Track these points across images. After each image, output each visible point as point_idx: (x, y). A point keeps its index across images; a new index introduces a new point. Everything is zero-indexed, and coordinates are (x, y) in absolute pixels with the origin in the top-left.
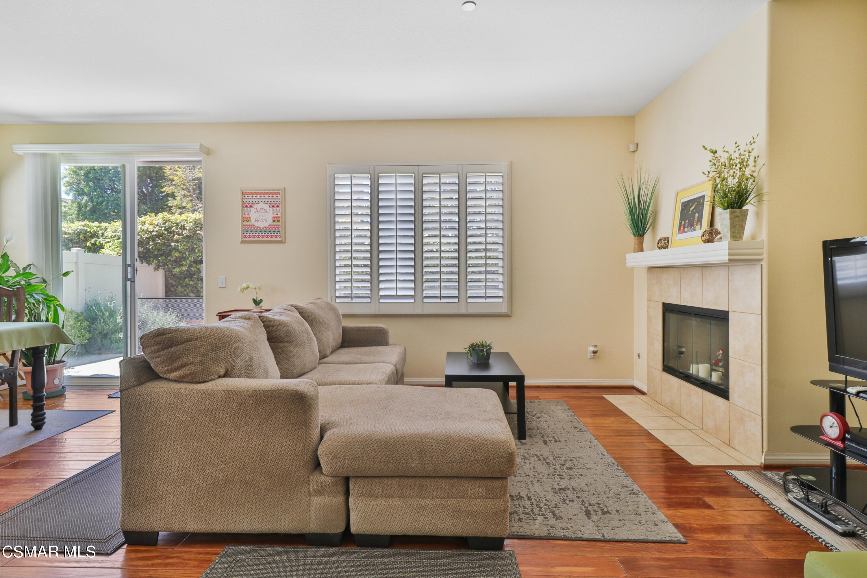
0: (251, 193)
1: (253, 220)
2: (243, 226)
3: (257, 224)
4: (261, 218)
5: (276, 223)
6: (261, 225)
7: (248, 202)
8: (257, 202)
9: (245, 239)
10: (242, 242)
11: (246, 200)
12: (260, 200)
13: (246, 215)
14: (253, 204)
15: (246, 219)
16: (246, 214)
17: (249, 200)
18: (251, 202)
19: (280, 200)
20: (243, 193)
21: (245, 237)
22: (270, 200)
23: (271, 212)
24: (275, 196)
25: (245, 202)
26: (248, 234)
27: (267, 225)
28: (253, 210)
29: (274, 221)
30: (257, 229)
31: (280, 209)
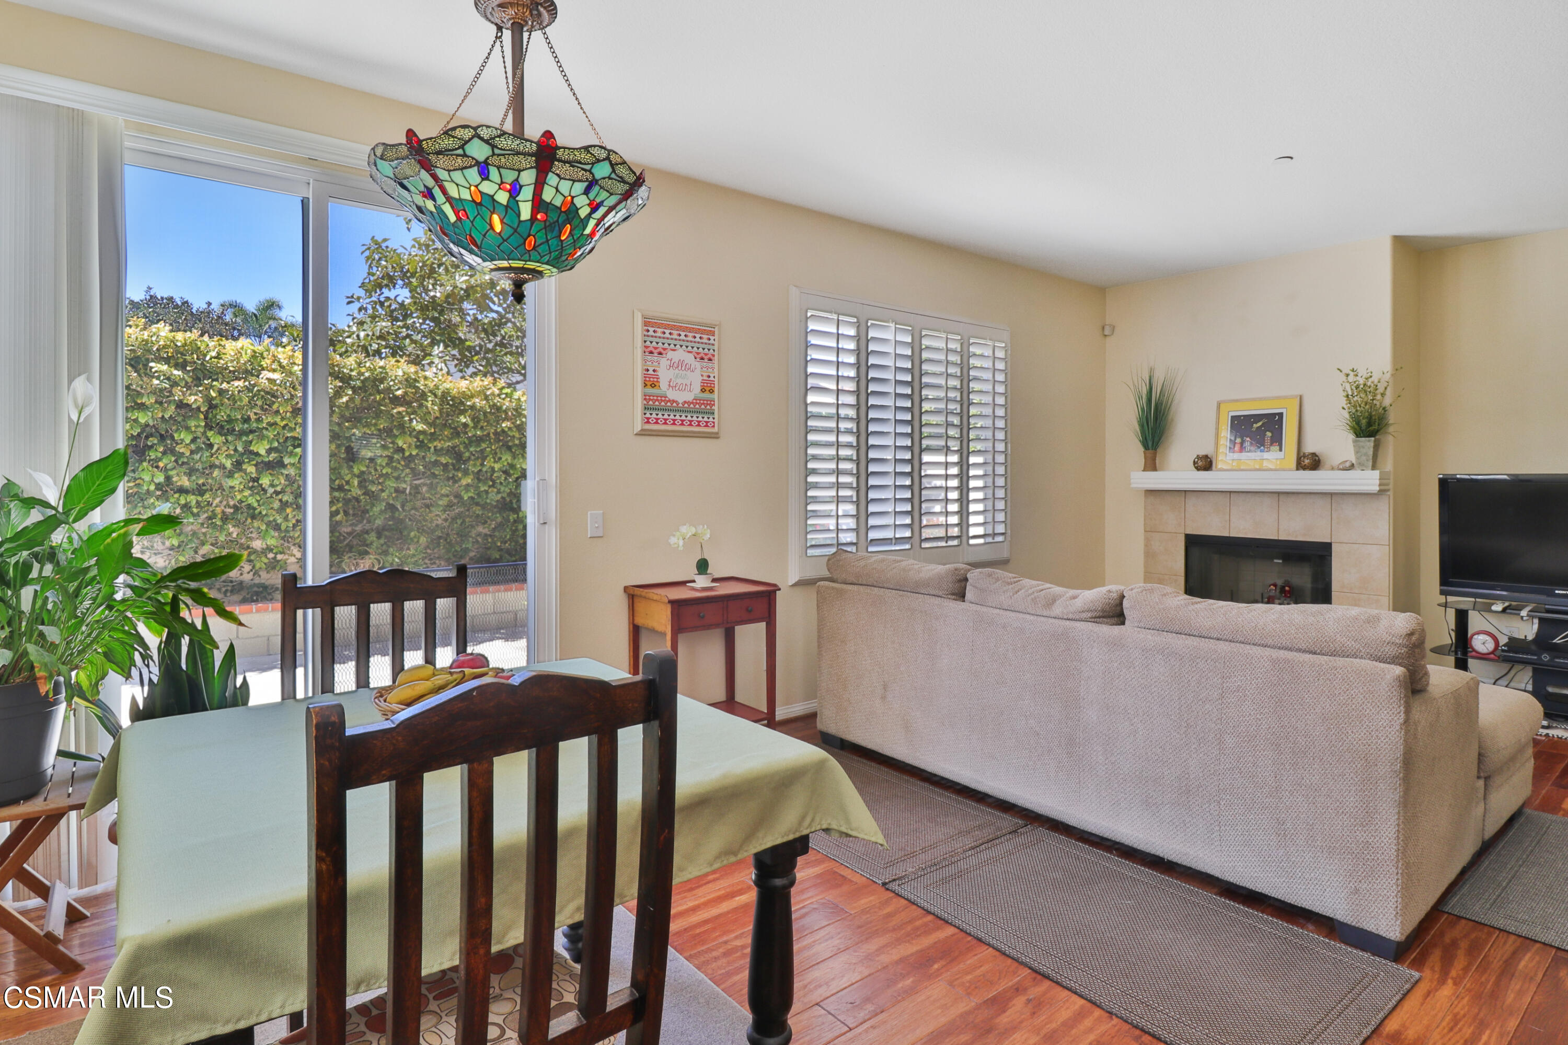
0: (659, 326)
1: (664, 385)
2: (646, 397)
3: (671, 395)
4: (679, 381)
5: (707, 395)
6: (681, 397)
7: (654, 344)
8: (672, 346)
9: (647, 427)
10: (643, 433)
11: (651, 339)
12: (678, 342)
13: (651, 372)
14: (665, 349)
15: (651, 381)
16: (651, 369)
17: (658, 340)
18: (660, 344)
19: (716, 347)
20: (648, 323)
21: (648, 422)
23: (698, 371)
24: (705, 336)
25: (648, 343)
26: (654, 416)
27: (689, 397)
28: (664, 362)
29: (703, 390)
30: (671, 406)
31: (716, 366)
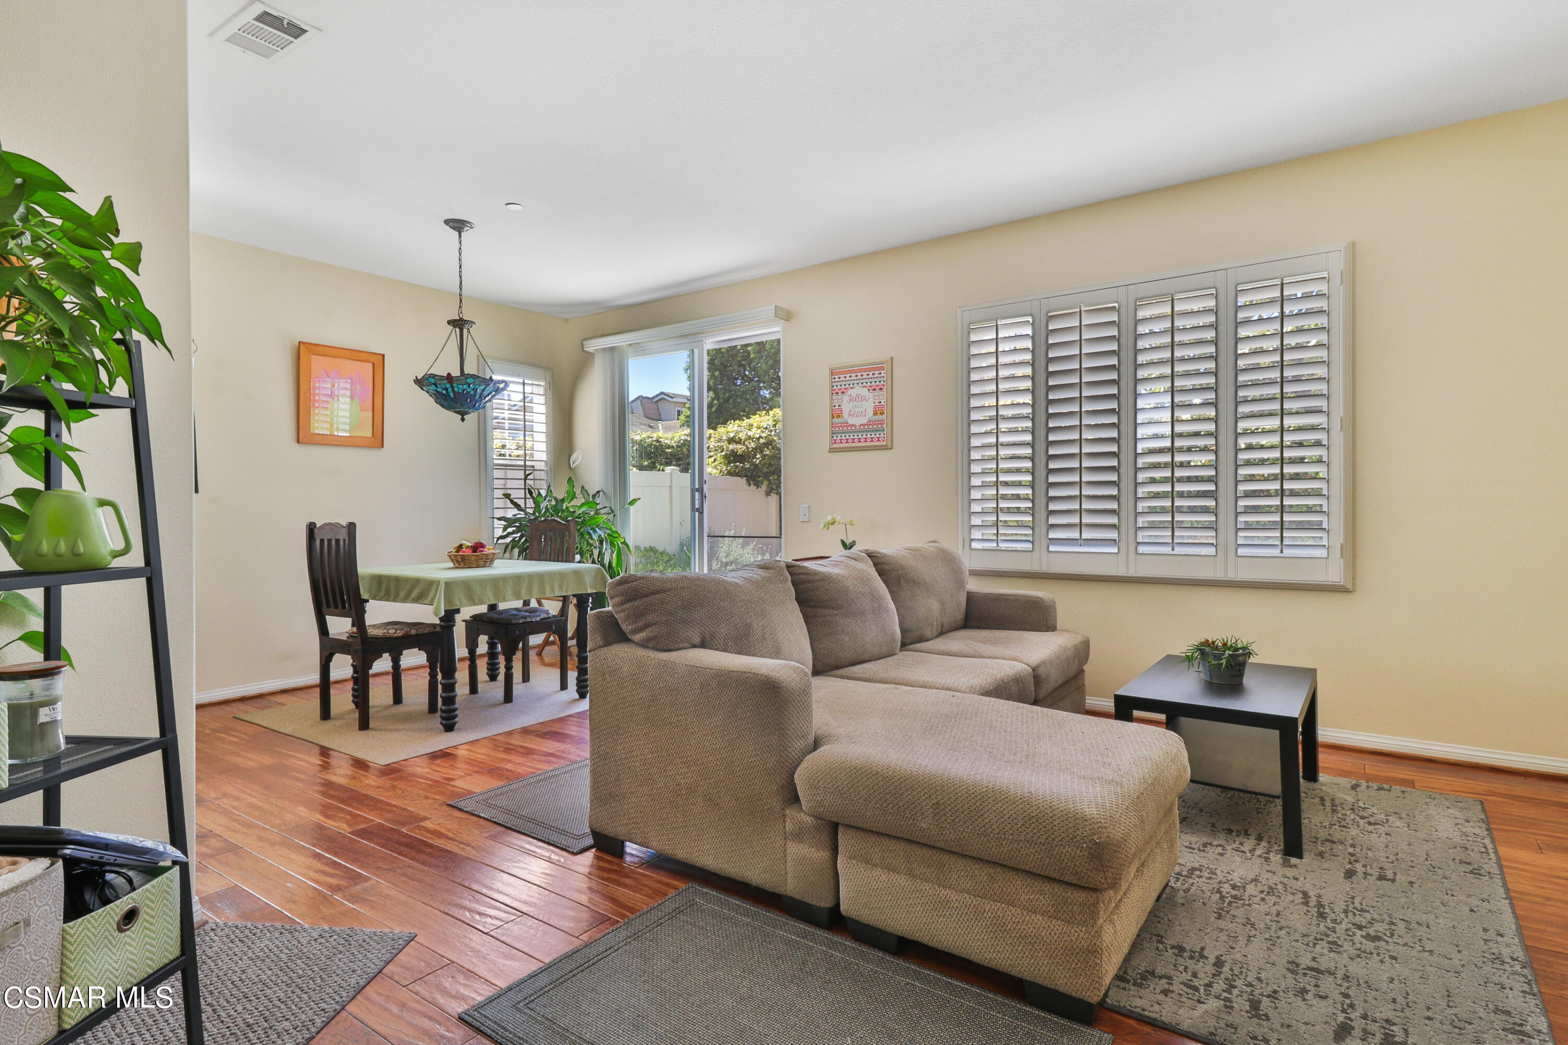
0: (843, 373)
1: (846, 414)
2: (833, 425)
3: (851, 421)
4: (856, 410)
5: (879, 417)
6: (857, 421)
7: (839, 387)
8: (851, 385)
9: (835, 446)
10: (832, 450)
11: (837, 384)
12: (856, 382)
13: (837, 407)
14: (846, 389)
15: (836, 413)
16: (837, 405)
17: (841, 383)
18: (843, 386)
19: (885, 379)
20: (832, 373)
21: (835, 443)
22: (870, 380)
23: (871, 400)
24: (877, 372)
25: (835, 387)
26: (839, 438)
27: (864, 420)
28: (846, 398)
29: (875, 414)
30: (850, 428)
31: (885, 393)
